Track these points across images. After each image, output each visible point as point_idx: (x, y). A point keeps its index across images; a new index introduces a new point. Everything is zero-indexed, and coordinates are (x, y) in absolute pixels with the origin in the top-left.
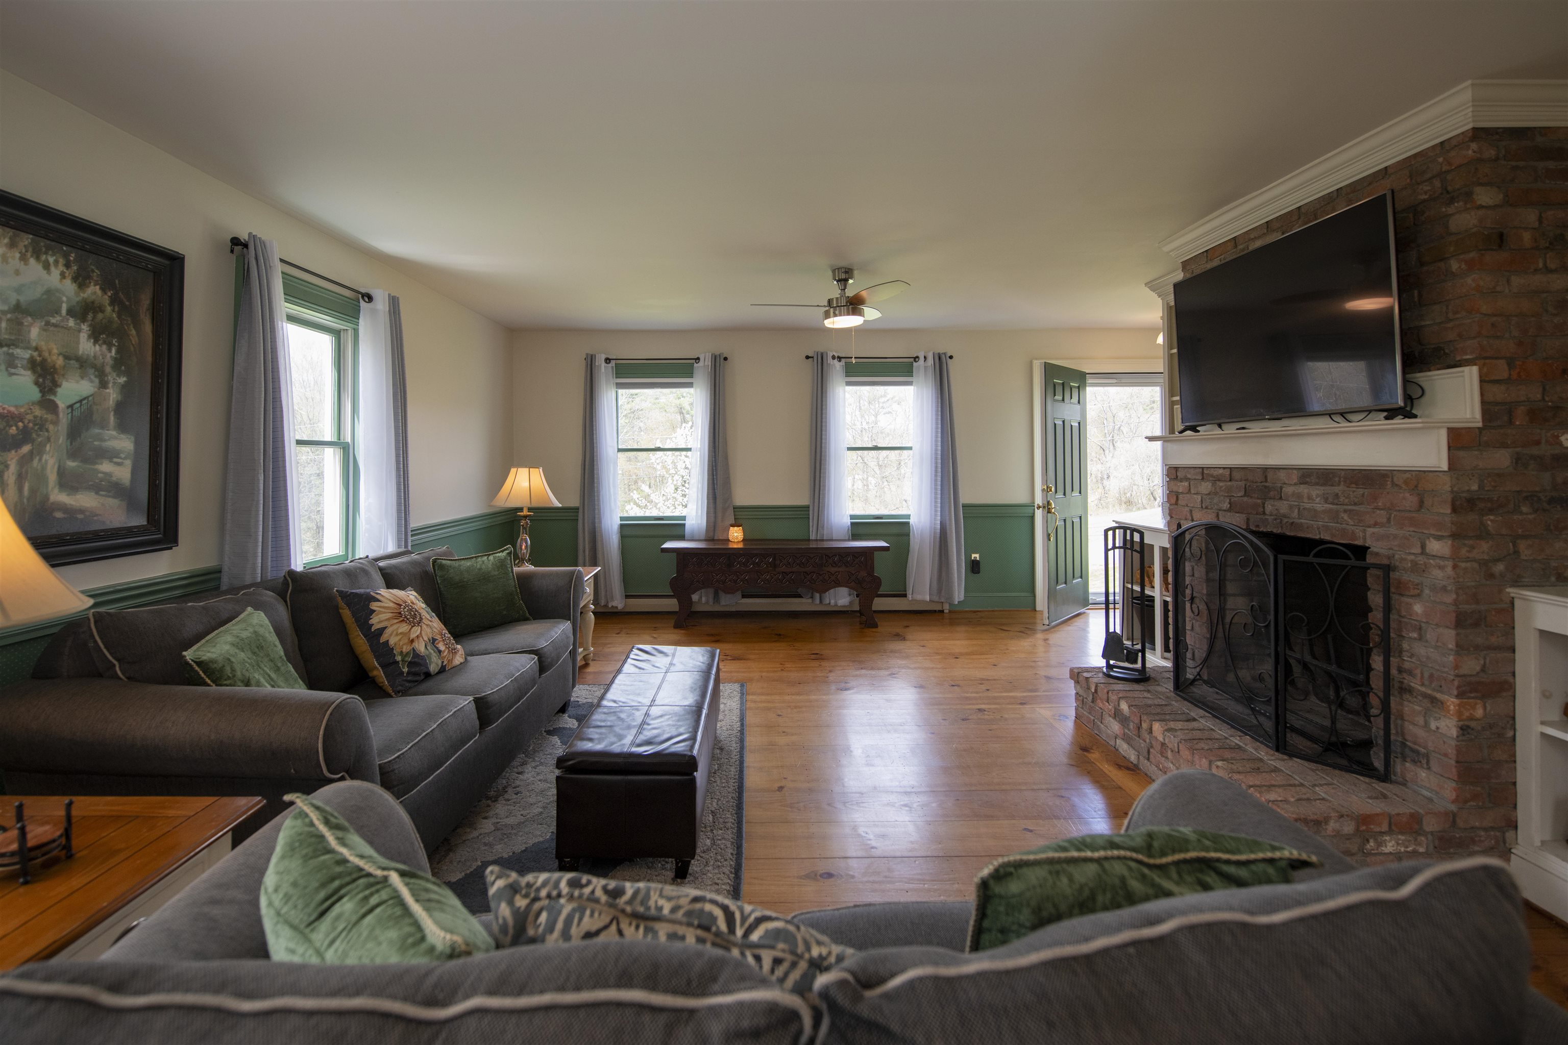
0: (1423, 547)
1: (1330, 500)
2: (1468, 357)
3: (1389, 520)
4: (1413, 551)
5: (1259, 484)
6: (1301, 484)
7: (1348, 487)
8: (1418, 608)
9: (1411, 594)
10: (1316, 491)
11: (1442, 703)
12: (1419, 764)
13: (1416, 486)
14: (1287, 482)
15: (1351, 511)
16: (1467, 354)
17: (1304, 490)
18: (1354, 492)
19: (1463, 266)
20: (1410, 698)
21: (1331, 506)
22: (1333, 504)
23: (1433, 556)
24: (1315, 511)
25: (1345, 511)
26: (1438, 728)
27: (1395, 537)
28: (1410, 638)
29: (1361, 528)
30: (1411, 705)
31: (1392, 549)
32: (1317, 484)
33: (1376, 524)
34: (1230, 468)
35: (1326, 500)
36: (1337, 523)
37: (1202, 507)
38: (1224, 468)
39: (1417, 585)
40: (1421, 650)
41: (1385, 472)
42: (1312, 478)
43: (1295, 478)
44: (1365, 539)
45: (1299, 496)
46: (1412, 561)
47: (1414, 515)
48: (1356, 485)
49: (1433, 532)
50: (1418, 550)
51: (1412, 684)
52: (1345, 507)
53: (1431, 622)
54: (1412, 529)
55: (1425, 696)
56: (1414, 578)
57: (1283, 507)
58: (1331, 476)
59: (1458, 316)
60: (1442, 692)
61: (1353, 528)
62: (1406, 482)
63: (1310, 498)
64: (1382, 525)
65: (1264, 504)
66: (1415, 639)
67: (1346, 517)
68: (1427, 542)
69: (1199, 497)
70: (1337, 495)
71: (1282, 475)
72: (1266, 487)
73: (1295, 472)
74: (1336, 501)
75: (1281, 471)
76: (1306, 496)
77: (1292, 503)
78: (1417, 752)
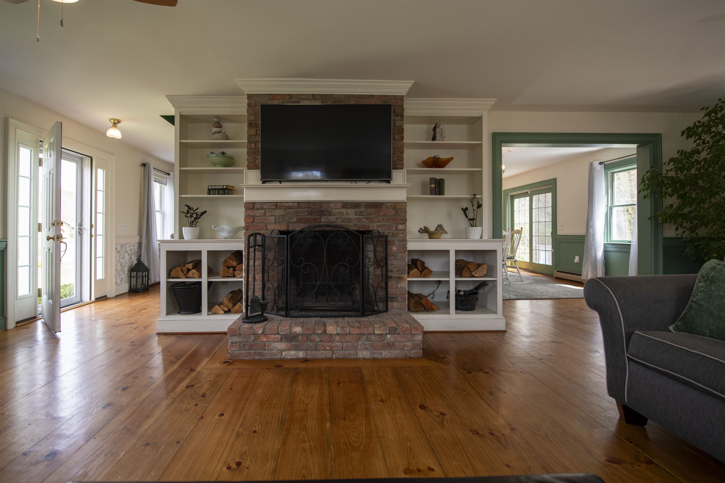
0: (397, 227)
1: (358, 214)
2: (400, 167)
3: (383, 220)
4: (393, 229)
5: (317, 209)
6: (342, 208)
7: (366, 209)
8: (394, 248)
9: (392, 244)
10: (351, 211)
11: (402, 278)
12: (394, 301)
13: (395, 207)
14: (334, 208)
15: (367, 218)
16: (400, 166)
17: (344, 211)
18: (369, 210)
19: (400, 138)
20: (391, 280)
21: (358, 216)
22: (359, 215)
23: (400, 230)
24: (350, 219)
25: (365, 218)
26: (401, 286)
27: (386, 225)
28: (391, 259)
29: (371, 224)
30: (391, 282)
31: (385, 230)
32: (351, 208)
33: (378, 222)
34: (298, 202)
35: (356, 214)
36: (361, 223)
37: (275, 222)
38: (293, 202)
39: (394, 241)
40: (395, 262)
41: (383, 203)
42: (349, 206)
43: (340, 205)
44: (373, 227)
45: (342, 214)
46: (392, 233)
47: (393, 217)
48: (370, 208)
49: (400, 222)
50: (394, 229)
51: (392, 275)
52: (365, 216)
53: (399, 252)
54: (393, 222)
55: (396, 277)
56: (393, 239)
57: (332, 218)
58: (358, 205)
59: (397, 153)
60: (402, 274)
61: (368, 224)
62: (391, 206)
63: (347, 214)
64: (380, 222)
65: (320, 218)
66: (393, 259)
67: (365, 220)
68: (398, 225)
69: (273, 218)
70: (361, 212)
71: (332, 205)
72: (322, 210)
73: (339, 203)
74: (361, 214)
75: (331, 203)
76: (345, 213)
77: (337, 216)
78: (393, 298)
